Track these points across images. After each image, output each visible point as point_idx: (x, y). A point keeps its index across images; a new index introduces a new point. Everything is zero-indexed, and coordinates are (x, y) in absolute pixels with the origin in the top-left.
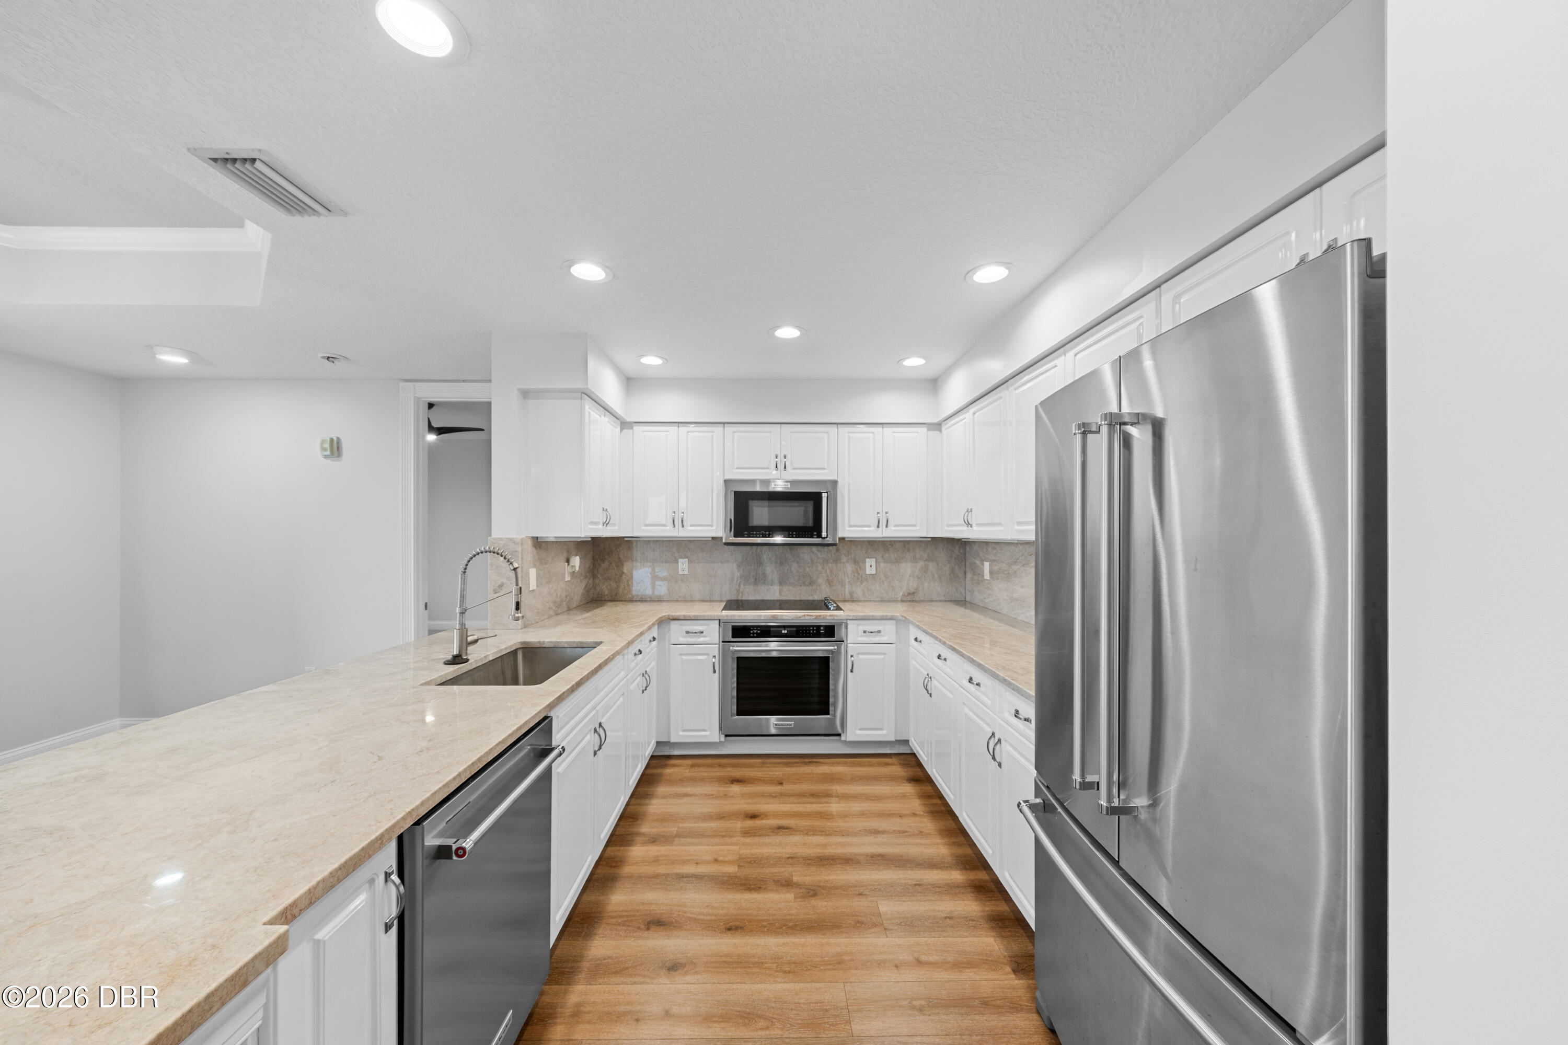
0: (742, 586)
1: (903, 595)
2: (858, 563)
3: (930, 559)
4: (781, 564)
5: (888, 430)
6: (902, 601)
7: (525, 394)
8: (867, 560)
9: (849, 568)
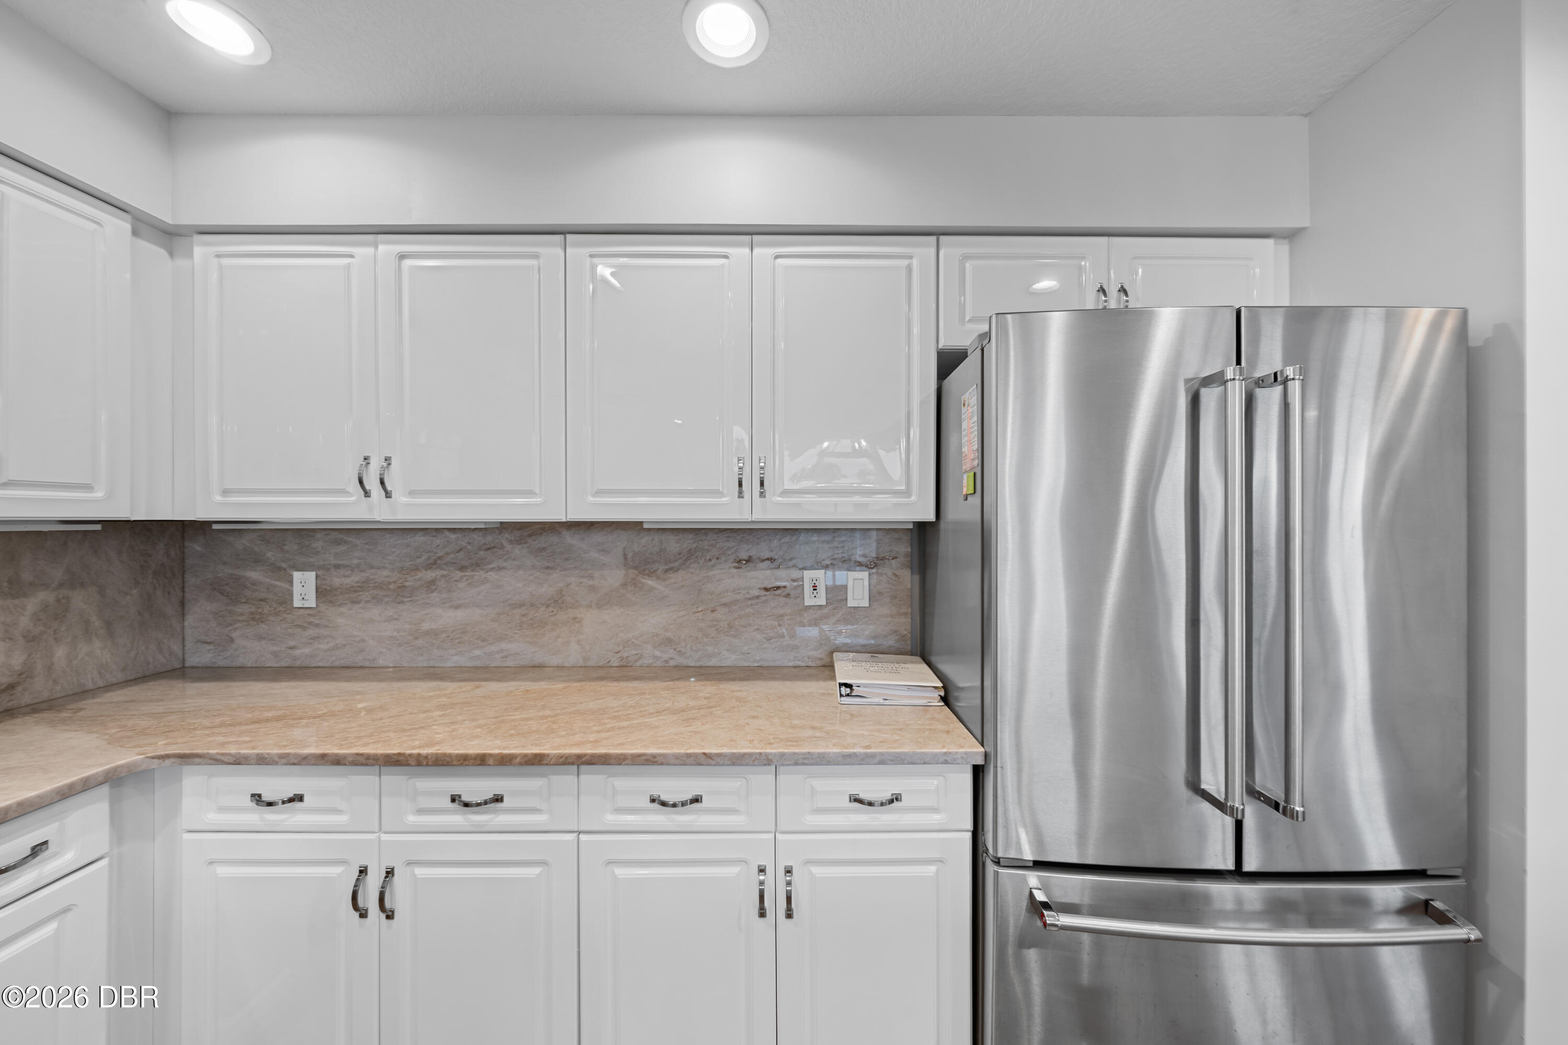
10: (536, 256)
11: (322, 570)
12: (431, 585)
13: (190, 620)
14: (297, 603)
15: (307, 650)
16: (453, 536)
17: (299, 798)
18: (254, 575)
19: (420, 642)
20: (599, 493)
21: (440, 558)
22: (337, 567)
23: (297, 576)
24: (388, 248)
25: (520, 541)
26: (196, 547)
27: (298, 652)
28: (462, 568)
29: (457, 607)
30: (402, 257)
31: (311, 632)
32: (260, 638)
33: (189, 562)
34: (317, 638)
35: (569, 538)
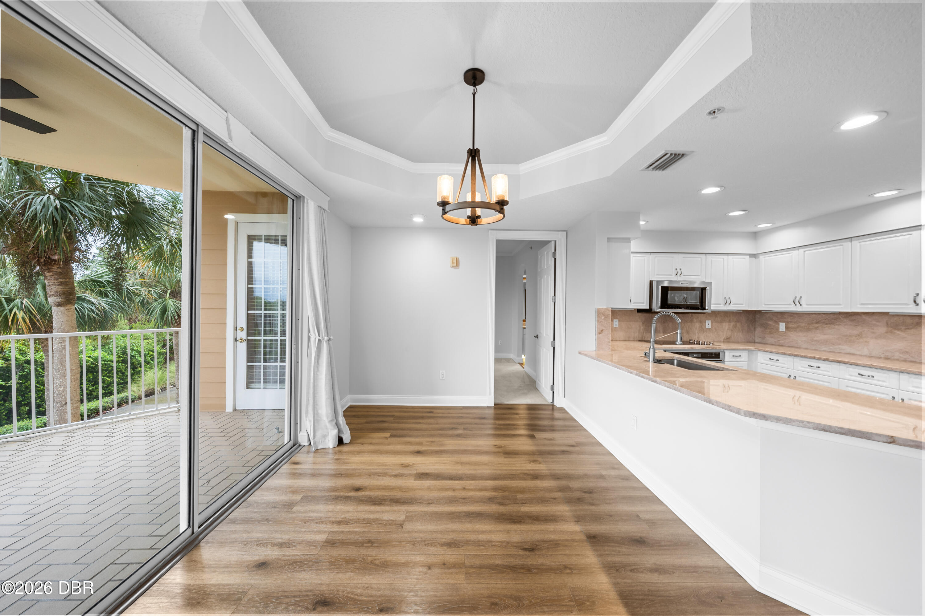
0: (644, 334)
1: (724, 339)
2: (702, 323)
3: (737, 321)
4: (664, 322)
5: (730, 257)
6: (723, 342)
7: (609, 240)
8: (707, 321)
9: (698, 325)
10: (842, 245)
11: (787, 323)
12: (817, 328)
13: (756, 332)
14: (780, 330)
15: (783, 342)
16: (824, 315)
17: (778, 360)
18: (770, 323)
19: (813, 343)
20: (862, 304)
21: (820, 321)
22: (791, 322)
23: (781, 324)
24: (801, 251)
25: (846, 317)
26: (758, 316)
27: (780, 342)
28: (827, 324)
29: (825, 334)
30: (805, 251)
31: (784, 337)
32: (772, 337)
33: (756, 319)
34: (785, 339)
35: (864, 317)
